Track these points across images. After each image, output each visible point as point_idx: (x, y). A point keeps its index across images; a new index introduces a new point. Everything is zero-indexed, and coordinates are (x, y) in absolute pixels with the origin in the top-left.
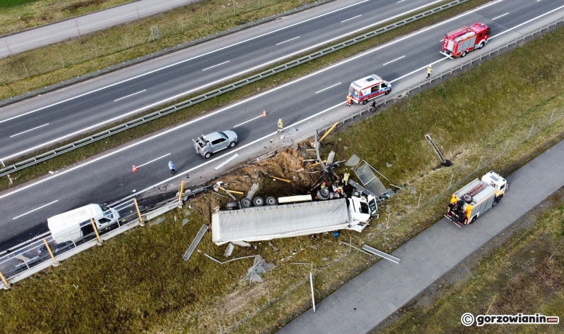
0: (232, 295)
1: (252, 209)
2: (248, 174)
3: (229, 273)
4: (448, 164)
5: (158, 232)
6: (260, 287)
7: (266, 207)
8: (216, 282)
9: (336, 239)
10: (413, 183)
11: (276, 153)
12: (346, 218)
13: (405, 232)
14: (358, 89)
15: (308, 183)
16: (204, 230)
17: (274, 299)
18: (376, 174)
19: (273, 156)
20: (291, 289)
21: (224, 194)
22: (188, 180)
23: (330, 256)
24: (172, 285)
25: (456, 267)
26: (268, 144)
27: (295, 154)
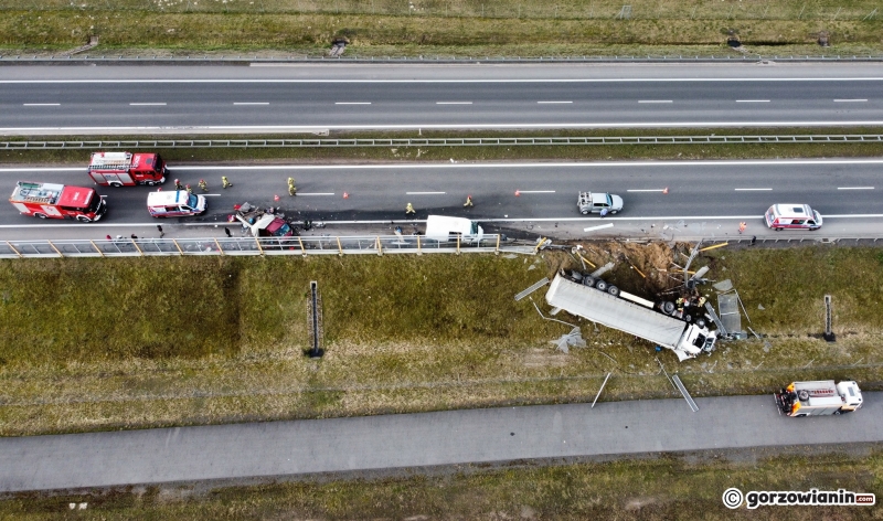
0: (537, 350)
1: (592, 290)
2: (610, 251)
3: (546, 329)
4: (830, 338)
5: (506, 266)
6: (562, 357)
7: (606, 294)
8: (531, 330)
9: (655, 353)
10: (775, 337)
11: (649, 241)
12: (675, 341)
13: (724, 386)
14: (777, 216)
15: (663, 286)
16: (543, 282)
17: (566, 376)
18: (741, 309)
19: (645, 244)
20: (586, 376)
21: (578, 259)
22: (555, 230)
23: (639, 367)
24: (496, 315)
25: (745, 449)
26: (647, 228)
27: (667, 252)
